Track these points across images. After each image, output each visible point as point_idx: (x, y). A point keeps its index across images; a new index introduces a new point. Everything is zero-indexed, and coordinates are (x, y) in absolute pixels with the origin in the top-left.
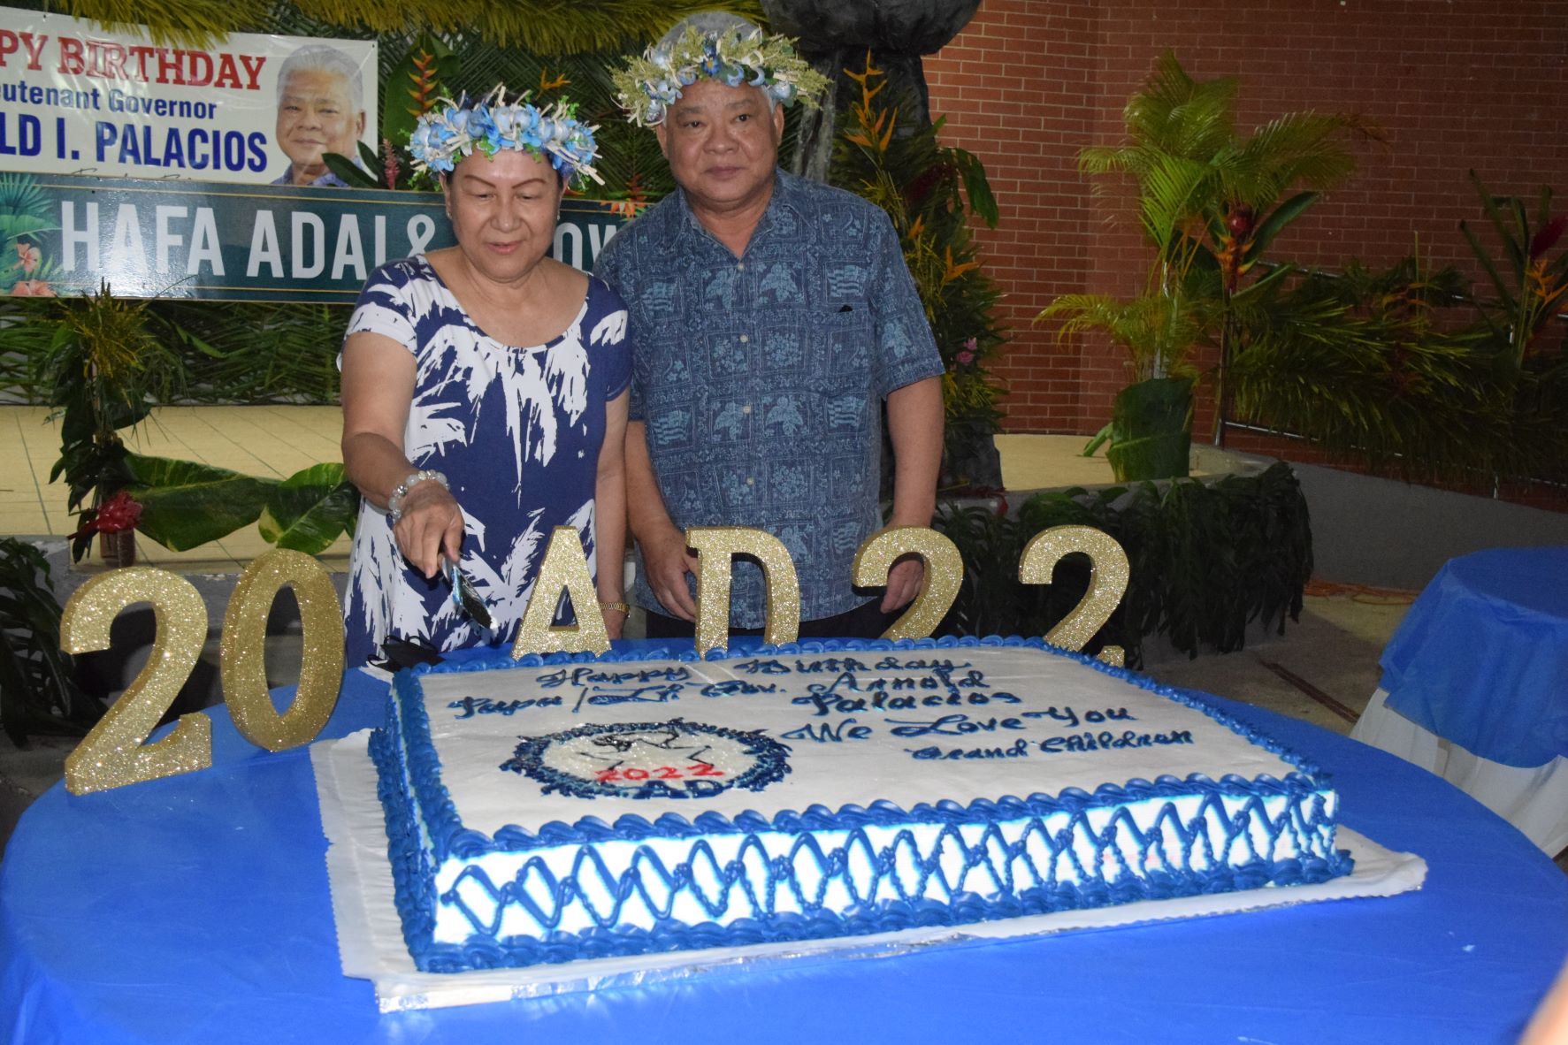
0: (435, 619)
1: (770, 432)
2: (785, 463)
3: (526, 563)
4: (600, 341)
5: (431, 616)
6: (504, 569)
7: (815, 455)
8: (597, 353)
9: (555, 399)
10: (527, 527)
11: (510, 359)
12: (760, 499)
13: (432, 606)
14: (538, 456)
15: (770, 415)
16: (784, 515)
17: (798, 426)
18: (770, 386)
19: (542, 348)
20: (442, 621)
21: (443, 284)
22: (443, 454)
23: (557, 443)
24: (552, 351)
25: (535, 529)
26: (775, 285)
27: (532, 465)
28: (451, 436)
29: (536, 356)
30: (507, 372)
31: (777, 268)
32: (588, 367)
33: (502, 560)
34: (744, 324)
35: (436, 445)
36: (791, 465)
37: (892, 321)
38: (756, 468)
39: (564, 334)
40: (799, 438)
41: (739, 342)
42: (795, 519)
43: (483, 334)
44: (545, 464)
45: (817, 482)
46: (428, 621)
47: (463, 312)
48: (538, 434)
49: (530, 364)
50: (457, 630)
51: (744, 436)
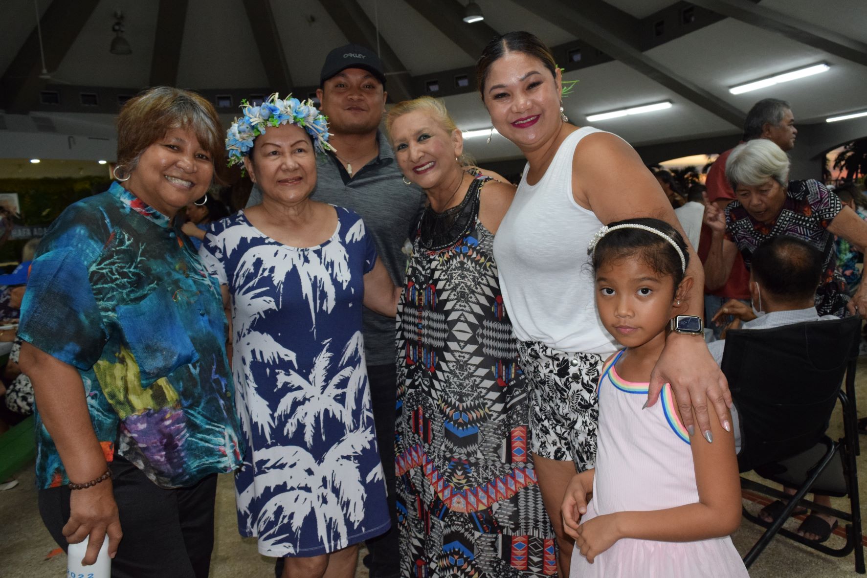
0: (276, 415)
3: (324, 372)
4: (351, 241)
5: (273, 413)
6: (311, 377)
8: (350, 247)
9: (331, 275)
10: (322, 350)
11: (300, 255)
13: (273, 406)
14: (324, 308)
19: (318, 247)
20: (280, 416)
21: (250, 225)
22: (264, 317)
23: (336, 299)
24: (324, 249)
25: (327, 351)
27: (321, 314)
28: (267, 307)
29: (315, 252)
30: (299, 263)
32: (347, 256)
33: (309, 372)
35: (259, 313)
39: (330, 239)
43: (280, 245)
44: (329, 312)
46: (272, 416)
47: (264, 236)
48: (324, 295)
49: (313, 257)
50: (290, 421)
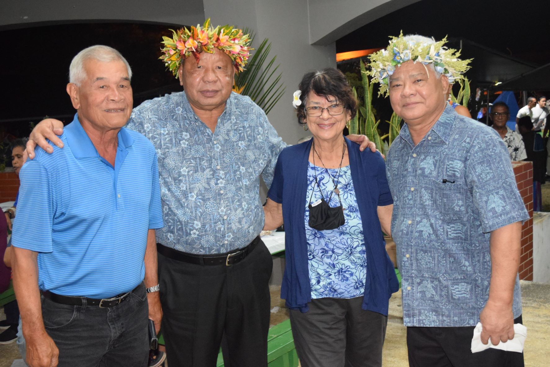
1: (417, 234)
2: (422, 250)
7: (438, 249)
12: (412, 265)
15: (418, 226)
16: (423, 275)
17: (430, 234)
18: (421, 213)
26: (425, 166)
31: (428, 158)
34: (413, 182)
36: (425, 252)
37: (493, 194)
38: (410, 250)
40: (429, 239)
41: (410, 191)
42: (428, 277)
45: (439, 262)
51: (407, 234)
